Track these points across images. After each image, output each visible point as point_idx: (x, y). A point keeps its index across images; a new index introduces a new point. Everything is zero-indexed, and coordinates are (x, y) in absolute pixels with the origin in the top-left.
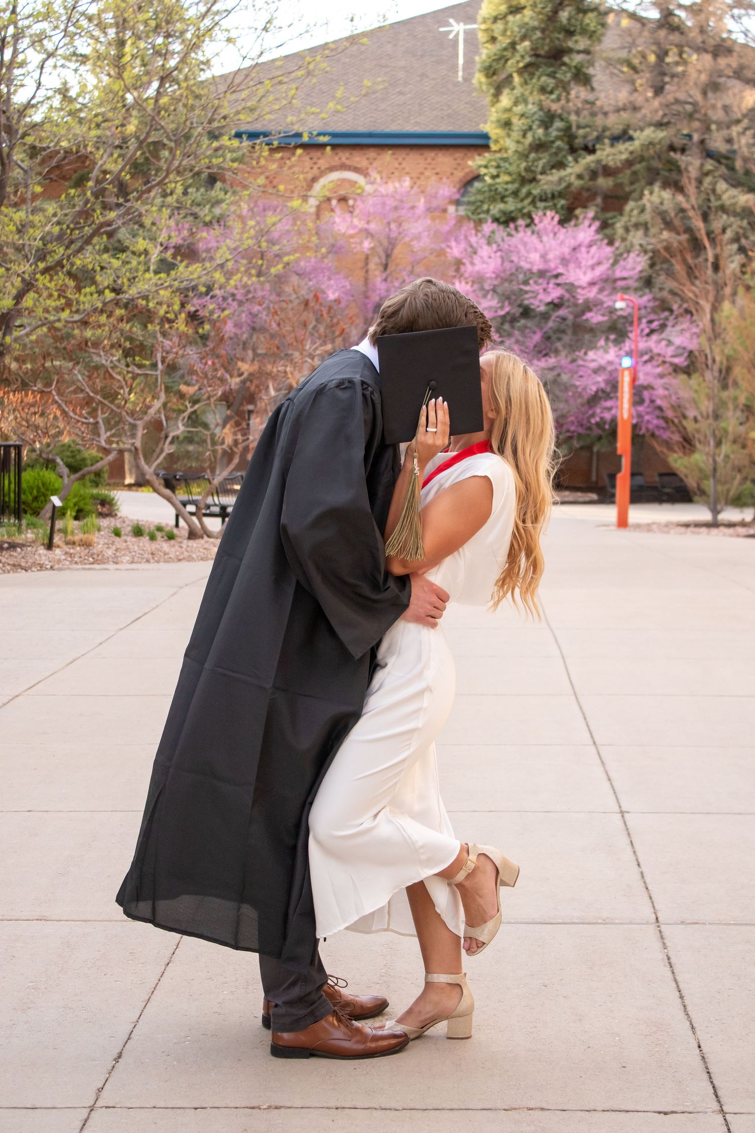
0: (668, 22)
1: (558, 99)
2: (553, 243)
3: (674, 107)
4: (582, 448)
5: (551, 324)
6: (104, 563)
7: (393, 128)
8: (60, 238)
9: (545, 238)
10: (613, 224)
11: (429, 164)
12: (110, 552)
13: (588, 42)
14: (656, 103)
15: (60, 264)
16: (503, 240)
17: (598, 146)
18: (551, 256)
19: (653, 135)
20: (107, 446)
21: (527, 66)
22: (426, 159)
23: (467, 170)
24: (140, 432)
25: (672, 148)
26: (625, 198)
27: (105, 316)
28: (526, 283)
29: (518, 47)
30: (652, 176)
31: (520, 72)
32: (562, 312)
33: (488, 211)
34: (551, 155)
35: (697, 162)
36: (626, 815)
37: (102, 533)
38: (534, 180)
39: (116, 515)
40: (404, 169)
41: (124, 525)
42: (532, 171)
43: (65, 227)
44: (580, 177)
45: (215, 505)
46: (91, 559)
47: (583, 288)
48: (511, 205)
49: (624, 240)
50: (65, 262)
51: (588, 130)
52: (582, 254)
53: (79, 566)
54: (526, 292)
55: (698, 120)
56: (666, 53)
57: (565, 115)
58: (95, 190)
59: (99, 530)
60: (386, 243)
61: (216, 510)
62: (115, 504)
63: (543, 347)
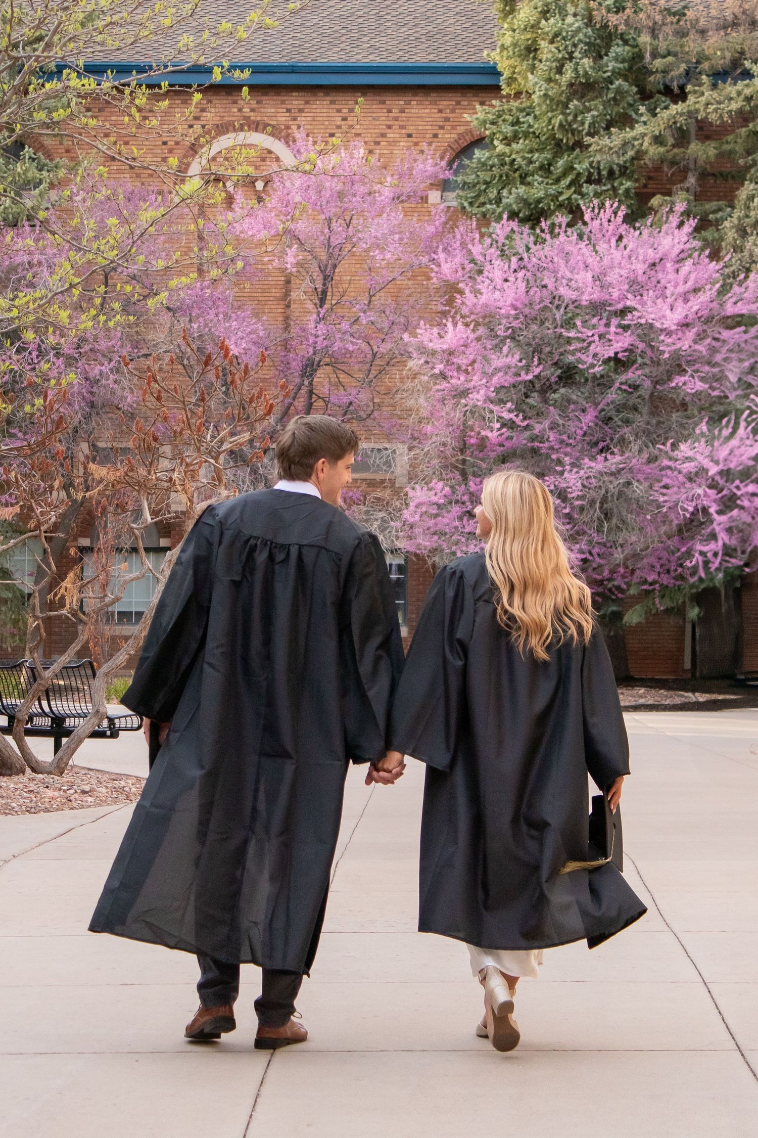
2: (617, 255)
4: (668, 611)
5: (613, 395)
7: (333, 57)
9: (602, 247)
10: (717, 222)
11: (396, 119)
16: (528, 249)
17: (688, 87)
18: (612, 277)
22: (389, 111)
23: (461, 129)
26: (737, 177)
28: (569, 323)
32: (631, 375)
33: (498, 201)
34: (606, 104)
38: (578, 145)
40: (351, 127)
42: (572, 131)
44: (658, 140)
45: (45, 714)
47: (669, 333)
48: (538, 189)
49: (738, 249)
51: (669, 58)
52: (667, 275)
54: (569, 341)
57: (631, 35)
60: (324, 256)
61: (46, 722)
63: (599, 435)
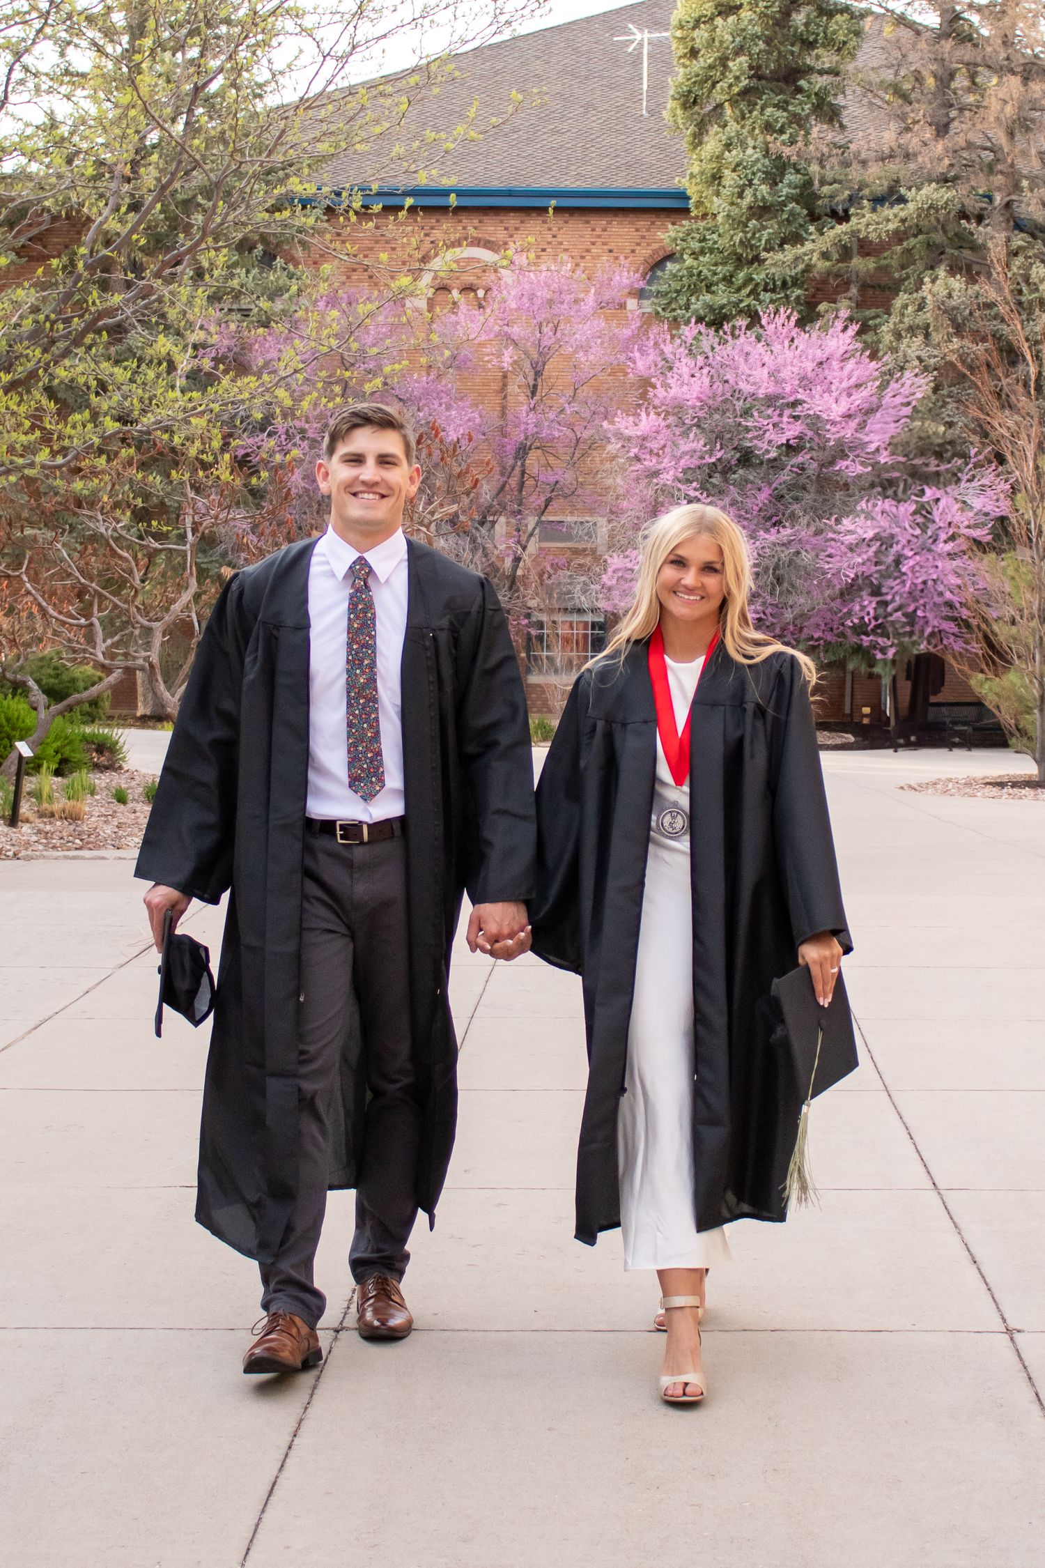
0: (954, 28)
1: (793, 142)
2: (789, 354)
3: (965, 154)
4: (831, 664)
5: (785, 476)
6: (99, 848)
8: (35, 335)
9: (777, 347)
10: (876, 327)
11: (599, 236)
12: (108, 830)
13: (836, 58)
14: (939, 147)
15: (33, 375)
16: (713, 349)
17: (852, 211)
18: (785, 374)
19: (935, 196)
20: (107, 662)
21: (745, 92)
22: (593, 230)
23: (655, 246)
24: (158, 640)
25: (963, 215)
26: (894, 288)
27: (104, 457)
28: (748, 413)
29: (731, 64)
30: (935, 255)
31: (733, 102)
32: (802, 459)
33: (688, 307)
34: (780, 224)
35: (1001, 237)
36: (1017, 1336)
37: (97, 797)
38: (757, 259)
39: (120, 768)
40: (560, 243)
41: (133, 783)
42: (752, 247)
43: (41, 317)
44: (825, 255)
46: (77, 841)
47: (834, 423)
48: (722, 297)
49: (894, 350)
50: (41, 371)
51: (836, 186)
52: (834, 372)
53: (60, 853)
54: (747, 430)
55: (1001, 172)
56: (952, 76)
57: (803, 164)
58: (90, 261)
59: (93, 793)
60: (535, 355)
62: (119, 751)
63: (772, 511)
